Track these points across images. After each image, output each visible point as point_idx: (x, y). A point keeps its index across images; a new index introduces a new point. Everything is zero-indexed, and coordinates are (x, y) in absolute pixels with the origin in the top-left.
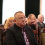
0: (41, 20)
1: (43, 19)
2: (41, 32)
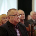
2: (34, 29)
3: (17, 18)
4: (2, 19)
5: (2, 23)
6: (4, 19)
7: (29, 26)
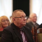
0: (34, 19)
1: (35, 18)
3: (24, 20)
4: (2, 21)
5: (2, 26)
6: (4, 21)
7: (32, 29)
